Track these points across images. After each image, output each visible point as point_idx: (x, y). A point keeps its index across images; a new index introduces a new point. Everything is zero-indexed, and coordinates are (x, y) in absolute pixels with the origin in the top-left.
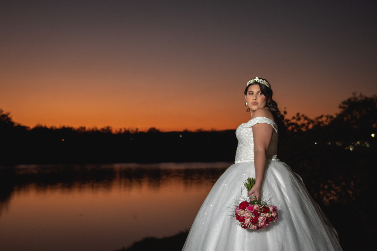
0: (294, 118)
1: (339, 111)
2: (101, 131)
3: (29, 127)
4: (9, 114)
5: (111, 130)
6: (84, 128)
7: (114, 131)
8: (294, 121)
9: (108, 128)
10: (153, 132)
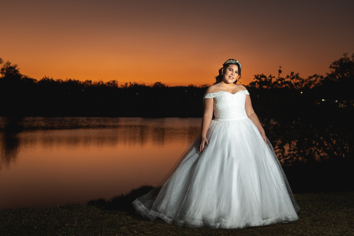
0: (288, 77)
1: (330, 71)
2: (107, 85)
3: (36, 80)
4: (16, 66)
5: (117, 84)
6: (90, 81)
7: (119, 85)
8: (289, 80)
9: (114, 81)
10: (159, 87)
